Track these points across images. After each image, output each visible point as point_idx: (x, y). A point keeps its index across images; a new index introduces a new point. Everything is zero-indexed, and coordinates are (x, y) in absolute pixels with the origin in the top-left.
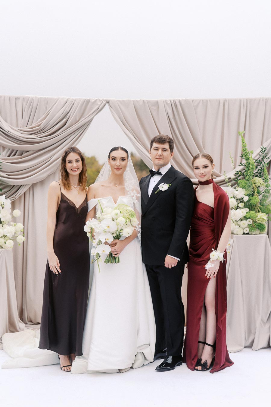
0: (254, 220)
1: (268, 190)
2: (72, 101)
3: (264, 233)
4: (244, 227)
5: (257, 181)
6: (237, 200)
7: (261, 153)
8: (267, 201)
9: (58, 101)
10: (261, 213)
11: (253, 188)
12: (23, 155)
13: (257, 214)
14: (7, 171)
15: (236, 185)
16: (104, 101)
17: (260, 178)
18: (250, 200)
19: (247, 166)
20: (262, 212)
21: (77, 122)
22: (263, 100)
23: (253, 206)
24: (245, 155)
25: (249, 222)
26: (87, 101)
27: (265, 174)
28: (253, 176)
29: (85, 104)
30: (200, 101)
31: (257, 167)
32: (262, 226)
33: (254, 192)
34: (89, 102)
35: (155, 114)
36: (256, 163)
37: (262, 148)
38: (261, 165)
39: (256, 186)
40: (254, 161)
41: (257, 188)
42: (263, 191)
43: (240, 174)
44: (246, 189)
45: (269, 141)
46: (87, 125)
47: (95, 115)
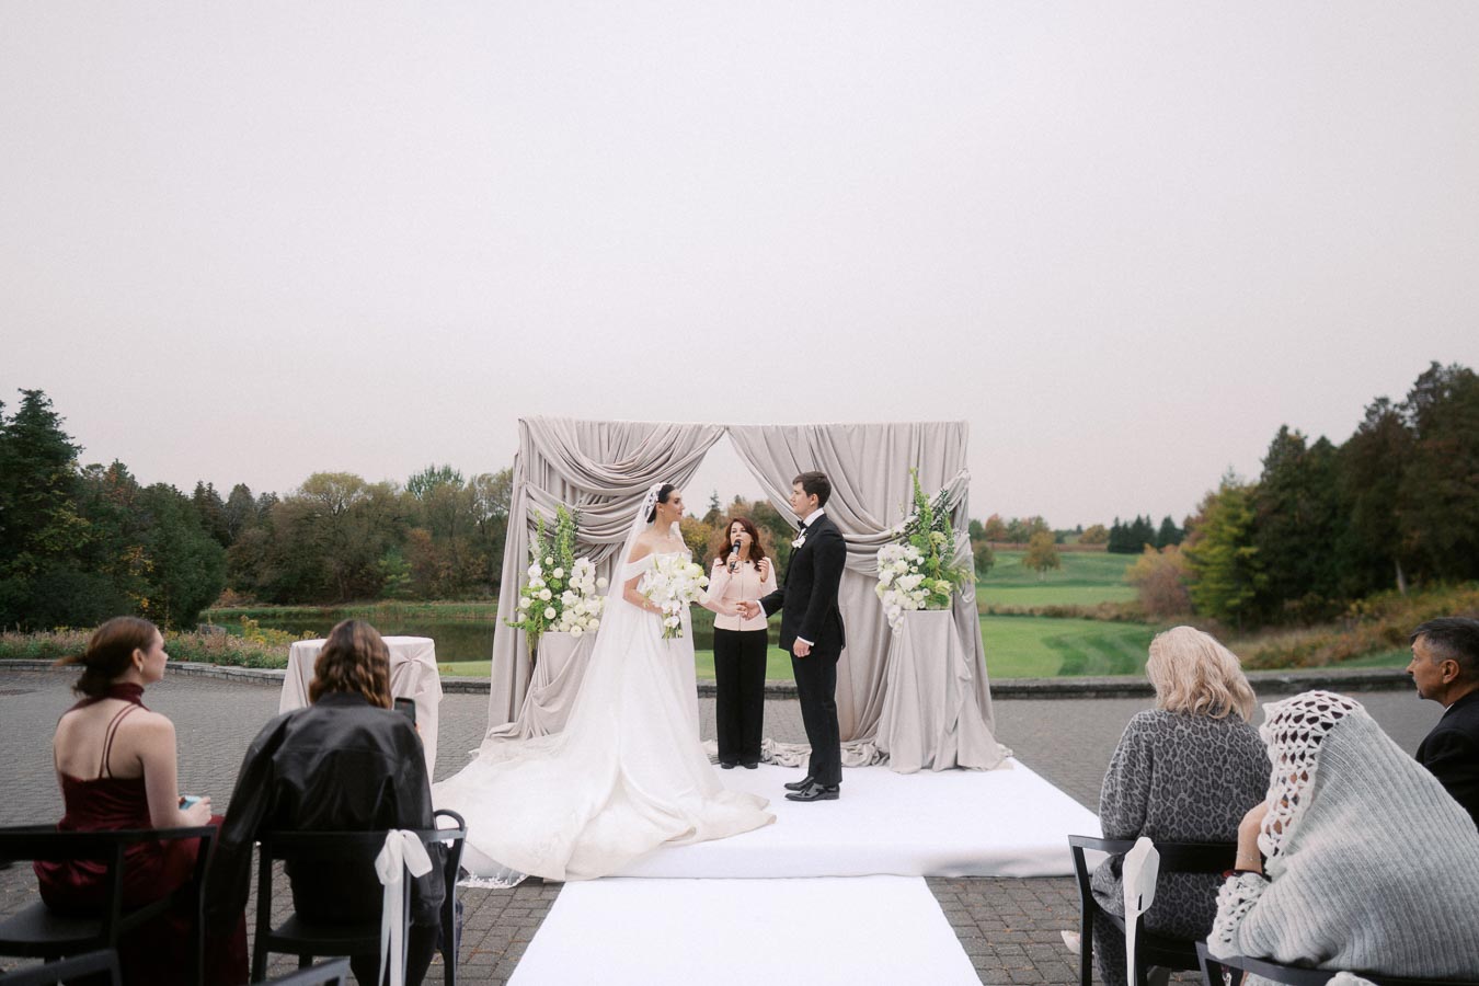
0: (933, 591)
1: (952, 549)
2: (678, 428)
3: (947, 608)
4: (919, 600)
5: (936, 537)
6: (909, 562)
7: (939, 499)
8: (951, 565)
9: (658, 428)
10: (941, 580)
11: (931, 547)
12: (610, 502)
13: (936, 582)
14: (588, 524)
15: (907, 543)
16: (722, 427)
17: (940, 533)
18: (926, 562)
19: (922, 516)
20: (944, 580)
21: (685, 457)
23: (930, 570)
24: (919, 501)
26: (698, 426)
27: (947, 528)
28: (930, 530)
29: (695, 431)
30: (855, 427)
31: (935, 518)
32: (944, 600)
33: (932, 553)
34: (702, 429)
35: (792, 445)
36: (934, 512)
37: (943, 491)
38: (941, 515)
39: (934, 543)
40: (932, 509)
41: (936, 546)
42: (945, 551)
43: (913, 527)
44: (922, 548)
45: (952, 481)
46: (700, 458)
47: (710, 447)
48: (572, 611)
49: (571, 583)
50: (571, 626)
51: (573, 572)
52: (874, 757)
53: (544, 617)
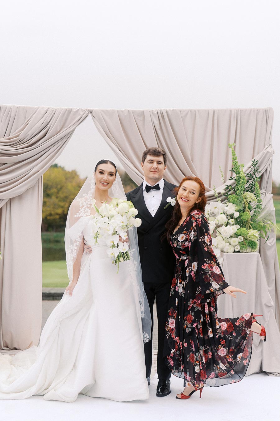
0: (246, 237)
1: (260, 205)
2: (53, 111)
3: (256, 251)
4: (235, 245)
5: (248, 196)
6: (227, 216)
7: (252, 167)
8: (259, 217)
9: (38, 111)
10: (252, 229)
11: (244, 204)
13: (248, 231)
15: (226, 200)
16: (87, 110)
17: (252, 193)
18: (240, 216)
19: (238, 180)
20: (254, 229)
21: (57, 134)
22: (254, 111)
23: (244, 222)
24: (235, 169)
25: (240, 239)
26: (68, 111)
27: (257, 189)
28: (244, 190)
29: (66, 114)
30: (189, 111)
31: (248, 182)
32: (254, 244)
33: (245, 208)
34: (71, 112)
35: (140, 124)
36: (247, 177)
37: (254, 161)
38: (253, 179)
39: (247, 201)
40: (245, 175)
41: (248, 203)
42: (255, 207)
43: (231, 188)
44: (237, 205)
45: (261, 154)
46: (68, 136)
47: (77, 126)
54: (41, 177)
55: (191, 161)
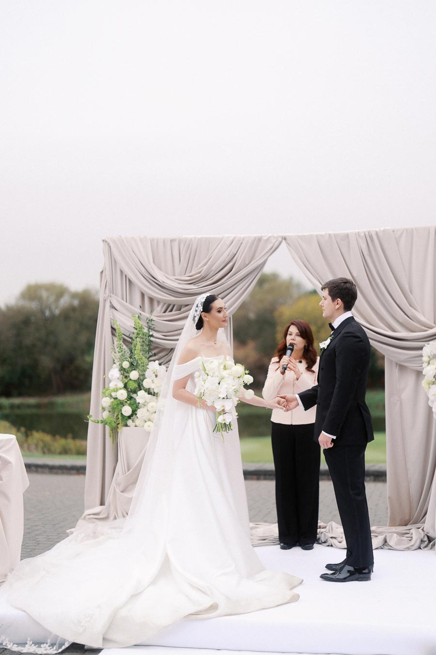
2: (240, 240)
9: (222, 241)
12: (182, 310)
14: (162, 331)
16: (280, 237)
21: (247, 266)
26: (258, 239)
29: (256, 242)
30: (404, 230)
34: (261, 241)
35: (343, 250)
46: (260, 268)
47: (269, 256)
48: (145, 408)
49: (146, 384)
50: (146, 422)
51: (147, 374)
52: (422, 541)
53: (122, 414)
54: (230, 318)
55: (409, 292)
